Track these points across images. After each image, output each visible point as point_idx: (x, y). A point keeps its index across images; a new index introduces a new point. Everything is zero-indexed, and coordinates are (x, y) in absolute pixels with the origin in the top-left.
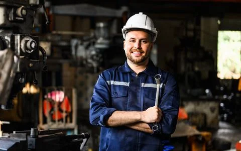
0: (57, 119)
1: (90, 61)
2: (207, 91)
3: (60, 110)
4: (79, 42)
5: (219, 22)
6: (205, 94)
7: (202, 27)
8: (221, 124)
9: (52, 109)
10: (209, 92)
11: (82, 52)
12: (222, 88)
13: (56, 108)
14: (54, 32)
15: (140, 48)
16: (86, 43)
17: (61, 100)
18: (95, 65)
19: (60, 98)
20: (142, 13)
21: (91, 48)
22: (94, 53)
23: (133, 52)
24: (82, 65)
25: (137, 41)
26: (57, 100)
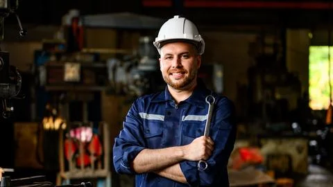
0: (82, 164)
1: (132, 87)
2: (295, 126)
3: (87, 153)
4: (119, 63)
5: (310, 35)
6: (292, 129)
7: (289, 43)
8: (312, 168)
9: (77, 151)
10: (298, 127)
11: (122, 76)
12: (315, 122)
13: (82, 151)
14: (85, 50)
15: (180, 67)
16: (127, 64)
17: (89, 139)
18: (139, 92)
19: (87, 137)
20: (178, 16)
21: (134, 70)
22: (137, 76)
23: (171, 74)
24: (122, 93)
25: (175, 57)
26: (83, 139)
